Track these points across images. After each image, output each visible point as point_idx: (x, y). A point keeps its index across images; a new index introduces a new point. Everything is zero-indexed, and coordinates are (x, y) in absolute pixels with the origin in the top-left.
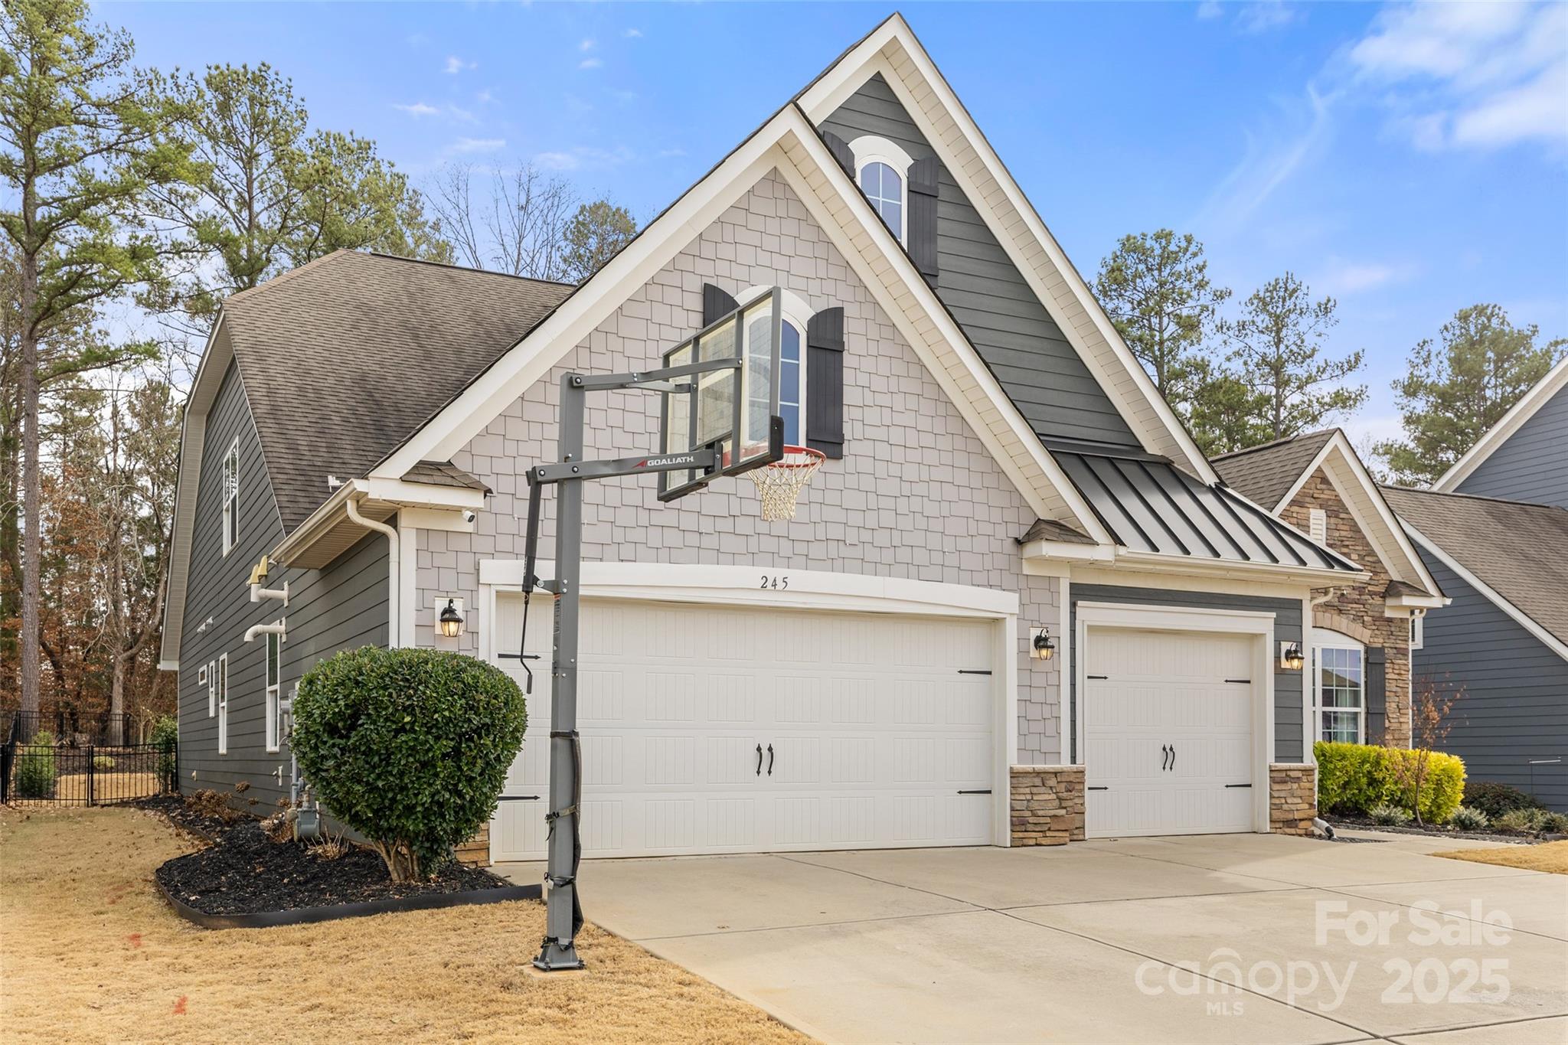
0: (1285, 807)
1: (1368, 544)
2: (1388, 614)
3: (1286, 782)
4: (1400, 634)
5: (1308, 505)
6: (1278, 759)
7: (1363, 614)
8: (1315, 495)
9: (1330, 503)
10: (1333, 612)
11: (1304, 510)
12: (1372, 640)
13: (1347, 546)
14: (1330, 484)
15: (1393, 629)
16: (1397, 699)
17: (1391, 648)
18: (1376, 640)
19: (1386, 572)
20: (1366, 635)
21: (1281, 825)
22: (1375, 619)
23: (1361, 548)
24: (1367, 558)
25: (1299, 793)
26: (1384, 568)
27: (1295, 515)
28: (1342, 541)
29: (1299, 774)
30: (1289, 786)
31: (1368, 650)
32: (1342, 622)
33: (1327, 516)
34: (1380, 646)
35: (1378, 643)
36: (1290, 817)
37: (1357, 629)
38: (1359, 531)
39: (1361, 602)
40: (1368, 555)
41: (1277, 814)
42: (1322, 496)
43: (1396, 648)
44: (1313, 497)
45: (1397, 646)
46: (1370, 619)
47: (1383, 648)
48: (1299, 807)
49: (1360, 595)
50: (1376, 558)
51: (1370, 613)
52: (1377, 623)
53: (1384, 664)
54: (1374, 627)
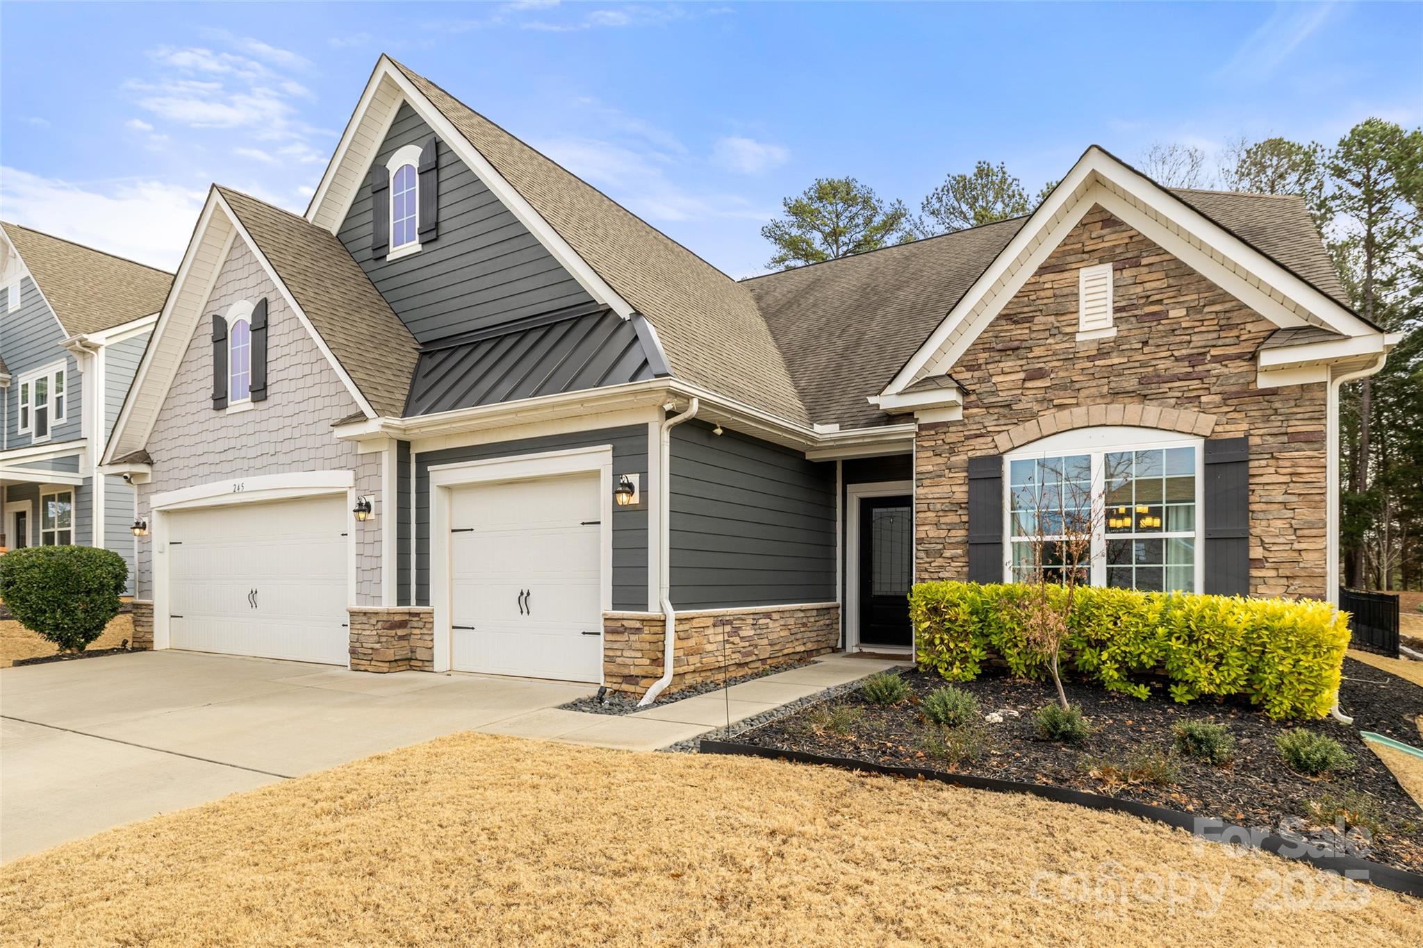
0: (619, 660)
1: (1212, 287)
2: (1263, 382)
3: (622, 633)
4: (1295, 410)
5: (1074, 266)
6: (616, 606)
7: (1201, 392)
8: (1086, 249)
9: (1118, 251)
10: (1127, 400)
11: (1066, 275)
12: (1218, 429)
13: (1160, 302)
14: (1122, 223)
15: (1277, 405)
16: (1289, 514)
17: (1275, 435)
18: (1228, 428)
19: (1259, 318)
20: (1206, 423)
21: (619, 680)
22: (1226, 398)
23: (1195, 296)
24: (1207, 309)
25: (638, 645)
26: (1255, 314)
27: (1046, 286)
28: (1148, 297)
29: (638, 625)
30: (625, 637)
31: (1212, 445)
32: (1152, 412)
33: (1115, 270)
34: (1241, 435)
35: (1236, 430)
36: (626, 672)
37: (1187, 416)
38: (1192, 272)
39: (1195, 375)
40: (1213, 303)
41: (613, 668)
42: (1101, 246)
43: (1286, 434)
44: (1084, 252)
45: (1290, 430)
46: (1218, 398)
47: (1246, 437)
48: (638, 662)
49: (1193, 367)
50: (1234, 303)
51: (1213, 390)
52: (1229, 402)
53: (1248, 461)
54: (1225, 409)
